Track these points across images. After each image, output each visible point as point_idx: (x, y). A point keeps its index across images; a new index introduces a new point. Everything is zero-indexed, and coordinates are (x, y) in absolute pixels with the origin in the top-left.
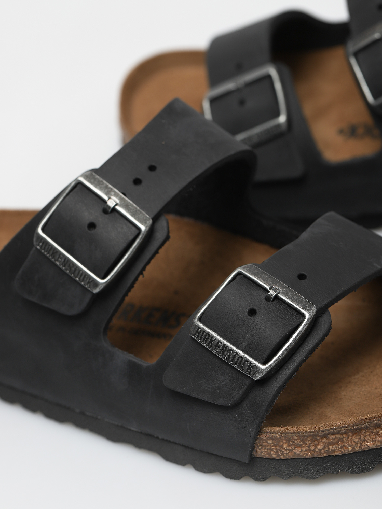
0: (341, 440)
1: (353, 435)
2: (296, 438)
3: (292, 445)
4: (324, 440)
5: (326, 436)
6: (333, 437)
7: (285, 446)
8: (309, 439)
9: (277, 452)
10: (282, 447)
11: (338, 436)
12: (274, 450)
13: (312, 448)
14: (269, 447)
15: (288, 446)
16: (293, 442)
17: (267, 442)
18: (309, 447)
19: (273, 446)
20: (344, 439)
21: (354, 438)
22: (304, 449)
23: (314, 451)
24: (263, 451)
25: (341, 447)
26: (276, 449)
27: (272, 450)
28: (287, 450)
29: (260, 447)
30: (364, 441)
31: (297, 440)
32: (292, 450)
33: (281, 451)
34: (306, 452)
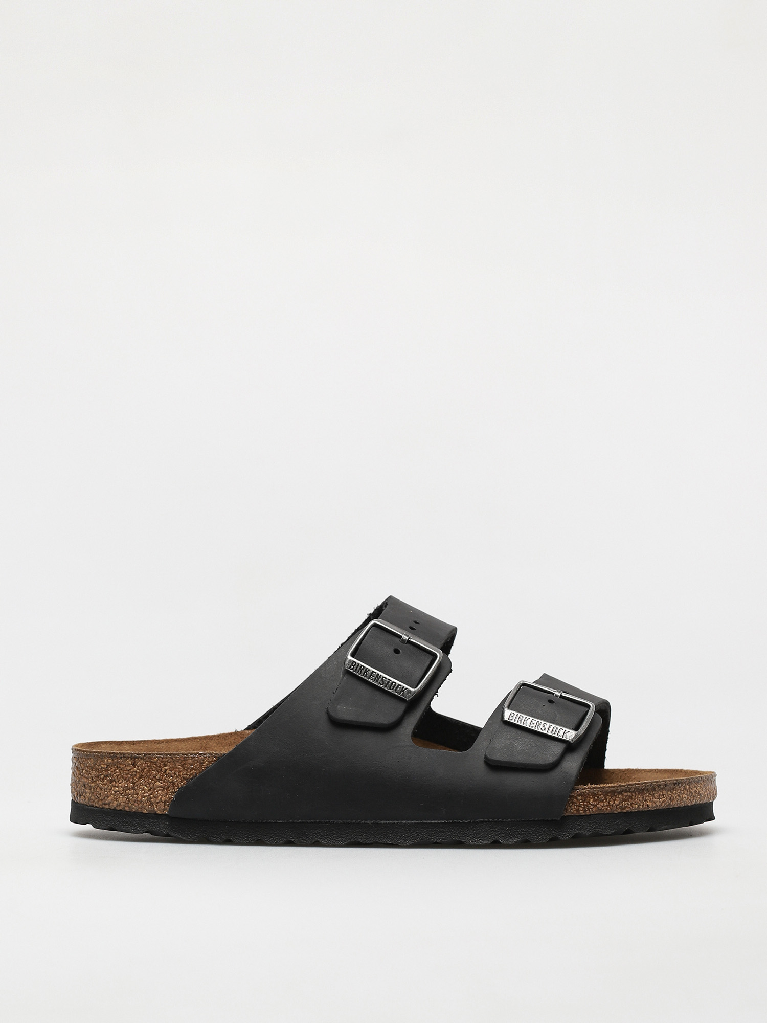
0: (631, 797)
1: (639, 794)
2: (600, 793)
3: (596, 801)
4: (619, 797)
5: (621, 793)
6: (626, 794)
7: (591, 801)
8: (609, 795)
9: (584, 808)
10: (589, 802)
11: (629, 794)
12: (583, 806)
13: (611, 803)
14: (578, 804)
15: (594, 801)
16: (598, 797)
17: (577, 799)
18: (609, 803)
19: (581, 802)
20: (633, 797)
21: (639, 797)
22: (605, 804)
23: (612, 805)
24: (572, 807)
25: (631, 804)
26: (584, 805)
27: (580, 806)
28: (592, 805)
29: (571, 804)
30: (646, 800)
31: (600, 795)
32: (596, 805)
33: (587, 806)
34: (607, 807)
